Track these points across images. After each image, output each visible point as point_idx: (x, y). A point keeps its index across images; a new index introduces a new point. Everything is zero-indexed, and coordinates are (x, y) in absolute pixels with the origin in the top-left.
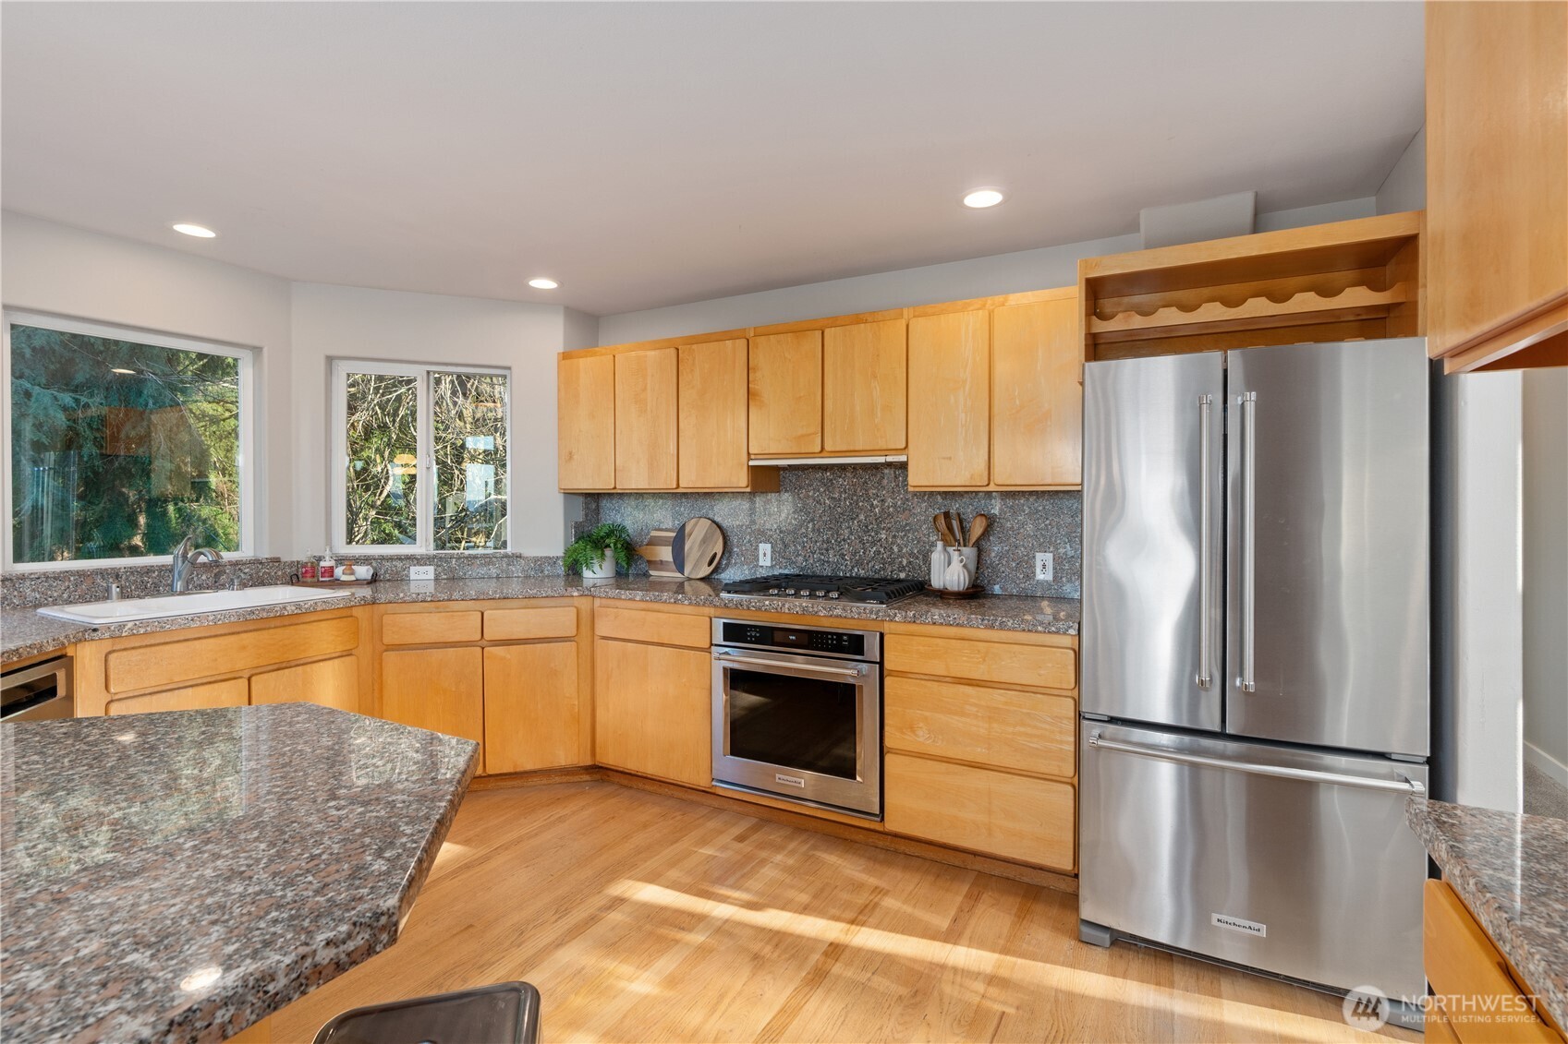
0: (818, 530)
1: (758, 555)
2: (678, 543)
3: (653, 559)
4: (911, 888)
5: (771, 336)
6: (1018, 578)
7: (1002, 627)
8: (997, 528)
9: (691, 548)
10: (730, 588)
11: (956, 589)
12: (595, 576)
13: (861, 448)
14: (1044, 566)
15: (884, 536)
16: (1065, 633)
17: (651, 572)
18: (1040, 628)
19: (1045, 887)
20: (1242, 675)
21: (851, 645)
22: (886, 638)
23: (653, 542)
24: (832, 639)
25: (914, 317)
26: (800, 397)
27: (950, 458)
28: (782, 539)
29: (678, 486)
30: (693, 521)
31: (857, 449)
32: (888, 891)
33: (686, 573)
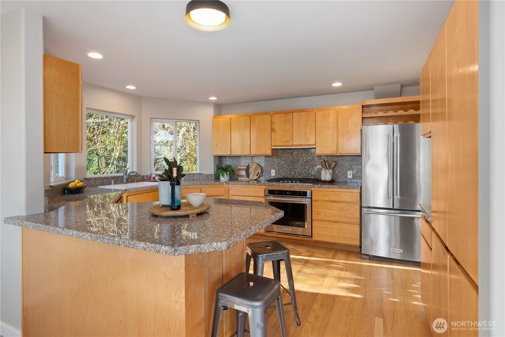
0: (289, 166)
1: (271, 173)
2: (247, 170)
3: (239, 174)
4: (321, 252)
5: (278, 114)
6: (343, 177)
7: (342, 188)
8: (337, 164)
9: (251, 171)
10: (269, 181)
11: (328, 180)
12: (225, 179)
13: (303, 144)
14: (350, 174)
15: (307, 167)
16: (357, 189)
17: (239, 178)
18: (351, 188)
19: (352, 251)
20: (397, 196)
21: (304, 194)
22: (313, 192)
23: (239, 170)
24: (298, 193)
25: (317, 111)
26: (286, 131)
27: (327, 147)
28: (278, 168)
29: (250, 154)
30: (252, 164)
31: (302, 144)
32: (315, 253)
33: (250, 178)
